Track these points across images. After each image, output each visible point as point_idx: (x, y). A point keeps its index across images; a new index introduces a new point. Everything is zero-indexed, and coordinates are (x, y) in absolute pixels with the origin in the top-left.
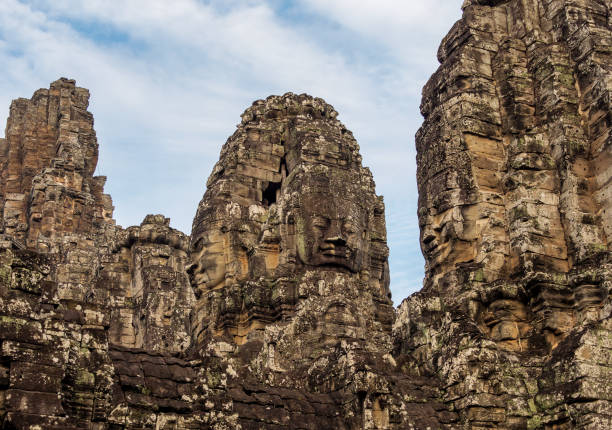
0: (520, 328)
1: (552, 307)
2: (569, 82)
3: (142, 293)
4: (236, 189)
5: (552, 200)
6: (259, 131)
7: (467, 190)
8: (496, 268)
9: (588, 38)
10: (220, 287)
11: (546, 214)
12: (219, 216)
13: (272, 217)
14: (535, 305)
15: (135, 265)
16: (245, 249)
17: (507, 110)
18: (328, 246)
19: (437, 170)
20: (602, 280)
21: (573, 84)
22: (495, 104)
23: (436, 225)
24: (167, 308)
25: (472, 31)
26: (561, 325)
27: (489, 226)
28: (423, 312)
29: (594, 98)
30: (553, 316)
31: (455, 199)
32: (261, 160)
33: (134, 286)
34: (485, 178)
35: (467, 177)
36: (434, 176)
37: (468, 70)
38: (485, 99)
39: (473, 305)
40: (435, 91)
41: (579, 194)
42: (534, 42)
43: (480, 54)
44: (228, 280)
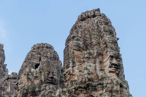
0: (85, 95)
1: (92, 90)
2: (98, 38)
3: (10, 91)
4: (29, 65)
5: (94, 65)
6: (35, 52)
7: (74, 63)
8: (79, 81)
9: (103, 28)
10: (24, 88)
11: (92, 68)
12: (24, 71)
13: (36, 72)
14: (88, 90)
15: (9, 84)
16: (30, 79)
17: (84, 45)
18: (49, 78)
19: (67, 58)
20: (104, 84)
21: (100, 38)
22: (81, 43)
23: (66, 71)
24: (15, 94)
25: (77, 27)
26: (94, 94)
27: (78, 71)
28: (62, 92)
29: (104, 41)
30: (92, 92)
31: (71, 65)
32: (35, 58)
33: (8, 89)
34: (78, 60)
35: (74, 60)
36: (67, 60)
37: (75, 35)
38: (79, 42)
39: (74, 90)
40: (68, 40)
41: (100, 64)
42: (91, 29)
43: (78, 32)
44: (25, 86)
